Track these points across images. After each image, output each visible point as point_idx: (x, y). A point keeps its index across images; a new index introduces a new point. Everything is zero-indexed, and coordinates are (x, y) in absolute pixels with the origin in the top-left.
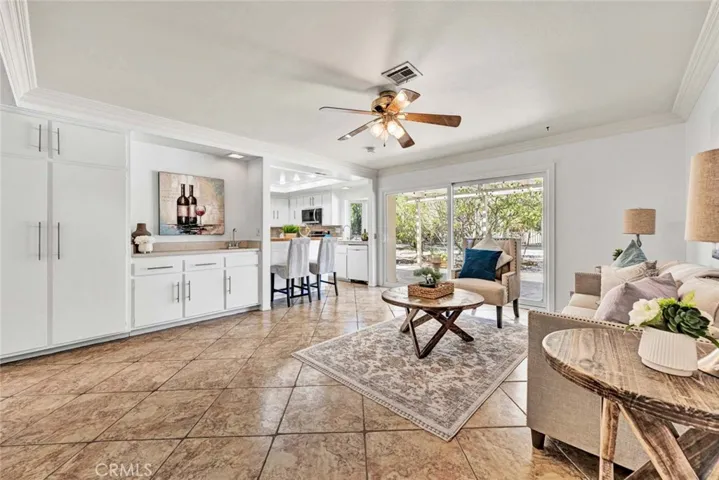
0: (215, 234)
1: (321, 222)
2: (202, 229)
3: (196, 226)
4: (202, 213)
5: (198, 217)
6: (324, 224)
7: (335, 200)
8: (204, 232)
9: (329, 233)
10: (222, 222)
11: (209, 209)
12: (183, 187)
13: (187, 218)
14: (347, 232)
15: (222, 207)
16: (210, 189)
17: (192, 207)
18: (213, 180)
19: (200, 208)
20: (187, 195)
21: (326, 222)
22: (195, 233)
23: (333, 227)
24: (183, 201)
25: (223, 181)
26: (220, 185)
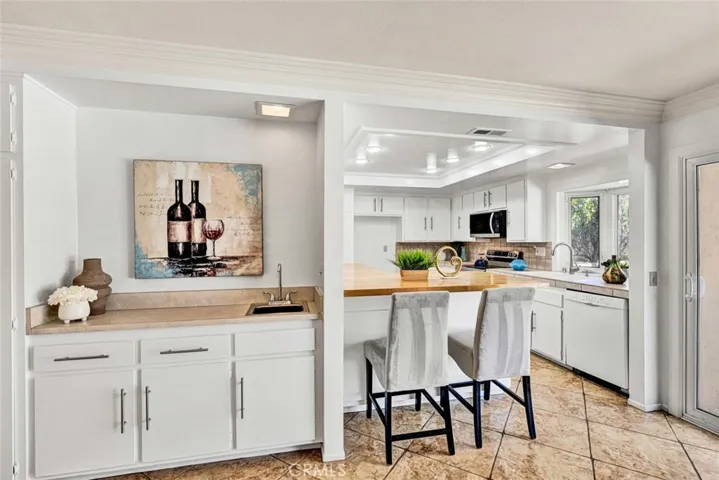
0: (243, 275)
1: (503, 234)
2: (217, 267)
3: (205, 260)
4: (216, 235)
5: (209, 243)
6: (510, 238)
7: (534, 193)
8: (221, 272)
9: (521, 256)
10: (259, 250)
11: (230, 225)
12: (180, 184)
13: (187, 245)
14: (562, 257)
15: (259, 220)
16: (234, 185)
17: (197, 223)
18: (240, 167)
19: (212, 224)
20: (187, 200)
21: (513, 235)
22: (202, 274)
23: (531, 246)
24: (179, 213)
25: (259, 168)
26: (254, 177)
